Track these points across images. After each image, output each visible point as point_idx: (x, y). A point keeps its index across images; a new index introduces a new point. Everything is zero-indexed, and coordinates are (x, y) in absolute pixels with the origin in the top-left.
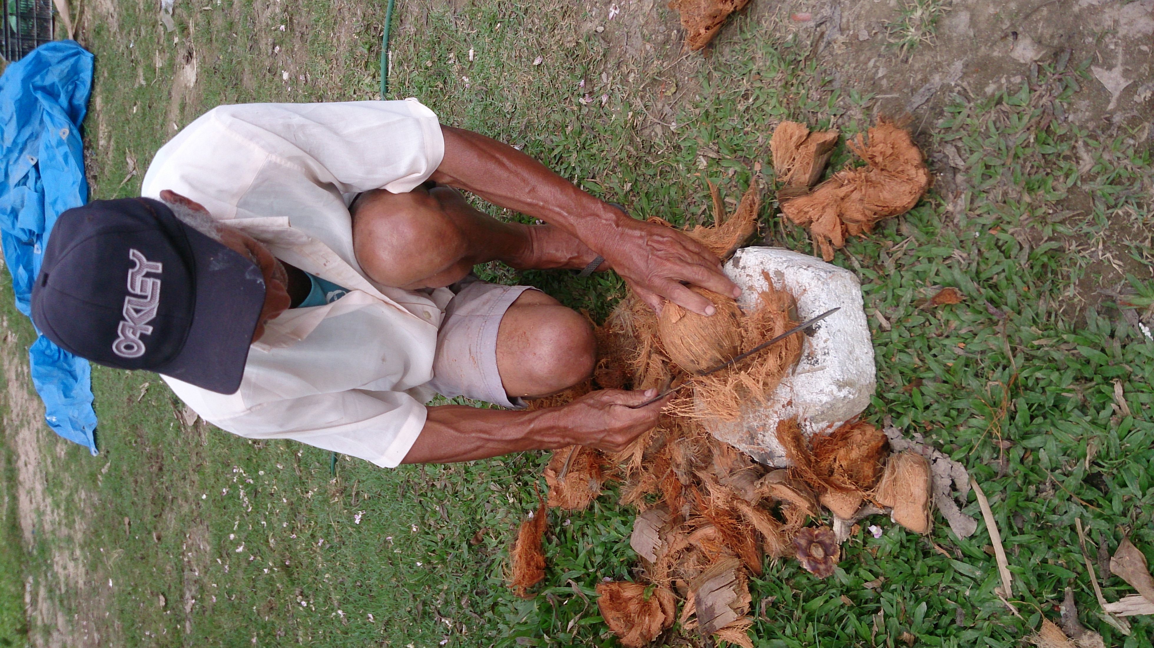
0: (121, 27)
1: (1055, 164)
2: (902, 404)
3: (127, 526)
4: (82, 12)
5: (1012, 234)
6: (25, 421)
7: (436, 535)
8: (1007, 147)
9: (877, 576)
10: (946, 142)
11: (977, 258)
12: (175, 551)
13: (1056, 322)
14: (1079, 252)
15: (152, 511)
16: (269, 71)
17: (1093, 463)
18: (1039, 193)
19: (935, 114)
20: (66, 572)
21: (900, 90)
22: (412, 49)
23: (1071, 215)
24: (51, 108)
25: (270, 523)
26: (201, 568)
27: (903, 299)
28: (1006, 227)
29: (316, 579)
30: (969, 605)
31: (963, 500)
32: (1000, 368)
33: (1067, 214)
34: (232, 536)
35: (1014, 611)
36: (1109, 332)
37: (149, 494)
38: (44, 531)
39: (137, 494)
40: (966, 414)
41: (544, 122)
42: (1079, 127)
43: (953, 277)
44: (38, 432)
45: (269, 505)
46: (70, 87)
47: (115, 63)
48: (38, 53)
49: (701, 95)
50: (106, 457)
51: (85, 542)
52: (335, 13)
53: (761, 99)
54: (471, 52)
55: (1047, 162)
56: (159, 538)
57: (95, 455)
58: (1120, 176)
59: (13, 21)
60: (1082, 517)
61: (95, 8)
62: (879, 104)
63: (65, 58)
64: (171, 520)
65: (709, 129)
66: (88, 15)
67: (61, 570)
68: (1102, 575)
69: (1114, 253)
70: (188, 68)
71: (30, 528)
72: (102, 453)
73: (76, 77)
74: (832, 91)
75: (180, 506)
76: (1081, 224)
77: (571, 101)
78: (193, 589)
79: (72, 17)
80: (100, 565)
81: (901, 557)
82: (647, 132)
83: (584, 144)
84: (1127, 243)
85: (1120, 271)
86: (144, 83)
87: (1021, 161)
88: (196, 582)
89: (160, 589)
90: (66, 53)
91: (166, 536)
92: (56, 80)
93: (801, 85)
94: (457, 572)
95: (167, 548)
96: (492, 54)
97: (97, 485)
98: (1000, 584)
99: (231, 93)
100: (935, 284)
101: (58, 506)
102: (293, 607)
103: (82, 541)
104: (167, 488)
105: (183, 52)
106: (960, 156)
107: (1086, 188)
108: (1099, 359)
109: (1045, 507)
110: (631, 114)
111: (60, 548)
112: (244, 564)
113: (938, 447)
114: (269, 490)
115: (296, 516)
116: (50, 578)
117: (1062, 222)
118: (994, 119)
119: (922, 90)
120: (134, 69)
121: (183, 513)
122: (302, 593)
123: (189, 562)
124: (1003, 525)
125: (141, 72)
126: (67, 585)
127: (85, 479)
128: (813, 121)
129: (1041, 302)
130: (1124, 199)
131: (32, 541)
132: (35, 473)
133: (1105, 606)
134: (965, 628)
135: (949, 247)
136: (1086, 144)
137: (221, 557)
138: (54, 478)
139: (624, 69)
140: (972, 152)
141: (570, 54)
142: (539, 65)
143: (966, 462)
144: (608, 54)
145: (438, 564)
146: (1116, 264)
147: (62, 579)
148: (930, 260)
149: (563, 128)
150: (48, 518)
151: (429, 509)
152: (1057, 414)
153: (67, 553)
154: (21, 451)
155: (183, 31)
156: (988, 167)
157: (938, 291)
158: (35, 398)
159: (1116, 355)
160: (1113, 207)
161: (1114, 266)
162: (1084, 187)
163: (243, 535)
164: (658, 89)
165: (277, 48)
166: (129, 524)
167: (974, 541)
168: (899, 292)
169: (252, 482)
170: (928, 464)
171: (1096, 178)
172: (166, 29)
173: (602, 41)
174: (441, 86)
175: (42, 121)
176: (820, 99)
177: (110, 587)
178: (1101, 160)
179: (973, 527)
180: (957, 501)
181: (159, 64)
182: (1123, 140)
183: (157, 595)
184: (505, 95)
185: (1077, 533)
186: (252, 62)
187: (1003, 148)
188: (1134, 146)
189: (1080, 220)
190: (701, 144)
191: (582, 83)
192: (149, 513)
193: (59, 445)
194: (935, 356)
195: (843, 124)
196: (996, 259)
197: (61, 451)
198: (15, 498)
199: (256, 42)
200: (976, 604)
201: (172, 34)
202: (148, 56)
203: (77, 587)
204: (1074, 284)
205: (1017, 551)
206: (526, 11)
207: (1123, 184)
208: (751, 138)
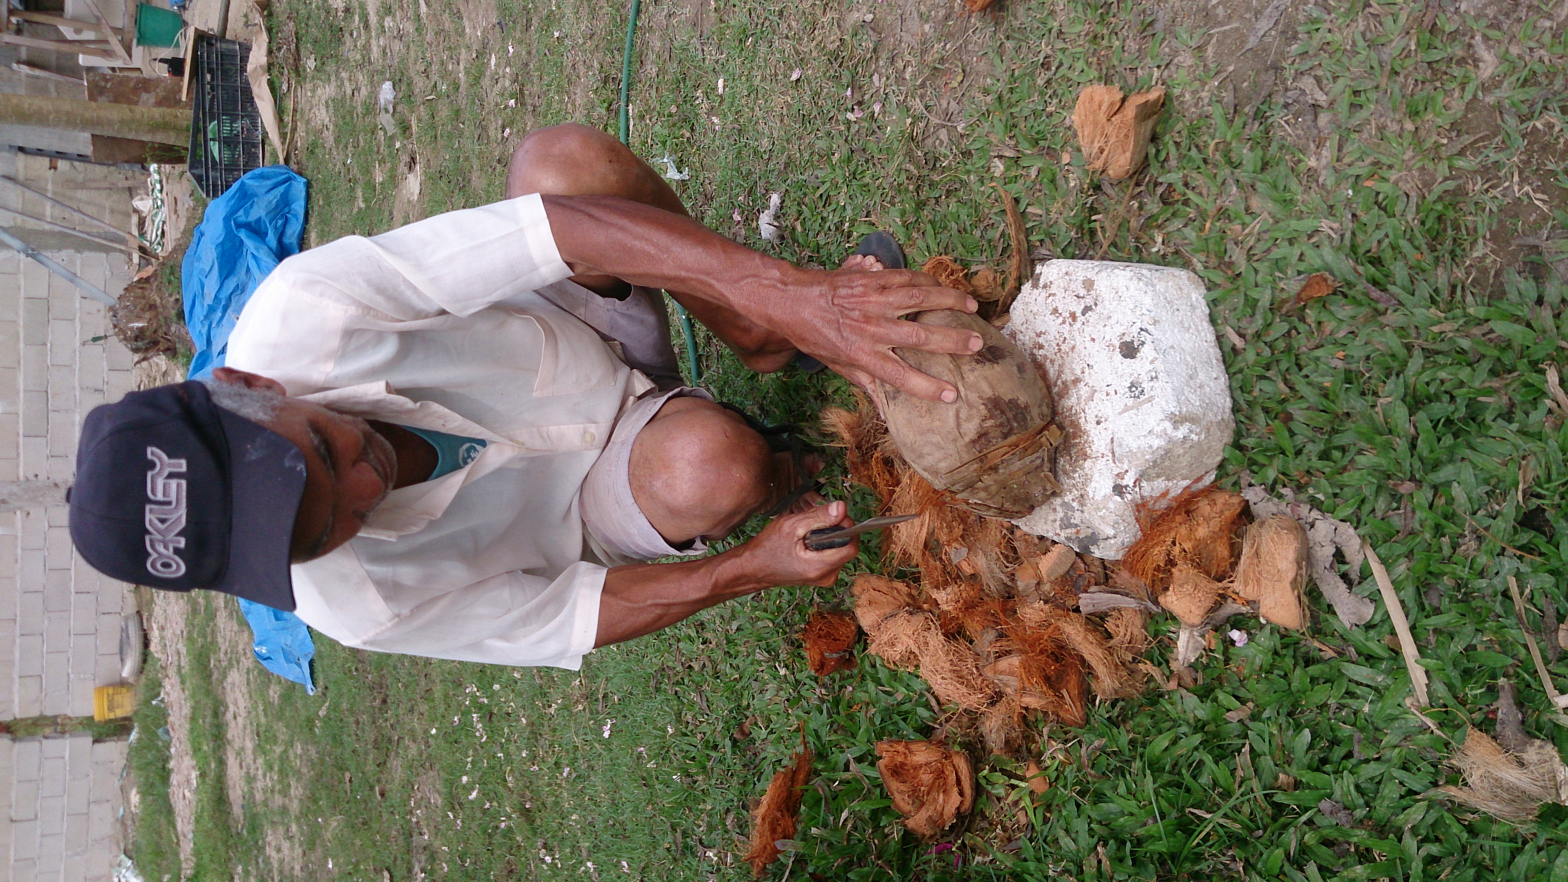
0: (337, 140)
1: (1446, 73)
2: (1265, 451)
3: (348, 784)
4: (294, 130)
5: (1396, 183)
6: (234, 661)
7: (694, 735)
8: (1380, 63)
9: (1243, 701)
10: (1302, 73)
11: (1351, 225)
12: (401, 810)
13: (1463, 296)
14: (1487, 191)
15: (375, 759)
16: (499, 161)
17: (1529, 494)
18: (1427, 118)
19: (1287, 39)
20: (281, 855)
21: (1241, 17)
22: (653, 93)
23: (1472, 139)
24: (257, 249)
25: (507, 755)
26: (432, 828)
27: (1260, 304)
28: (1386, 173)
29: (561, 824)
30: (1371, 727)
31: (1354, 576)
32: (1394, 377)
33: (1467, 139)
34: (465, 779)
35: (1433, 727)
36: (1535, 296)
37: (370, 735)
38: (254, 803)
39: (358, 740)
40: (1353, 450)
41: (806, 156)
42: (1474, 17)
43: (1323, 261)
44: (248, 673)
45: (506, 730)
46: (280, 222)
47: (330, 187)
48: (243, 183)
49: (992, 76)
50: (324, 694)
51: (301, 813)
52: (569, 70)
53: (1066, 66)
54: (721, 83)
55: (1434, 72)
56: (382, 795)
57: (311, 693)
58: (1535, 73)
59: (215, 147)
60: (1518, 575)
61: (308, 122)
62: (1214, 40)
63: (275, 187)
64: (397, 768)
65: (1004, 119)
66: (301, 132)
67: (274, 854)
68: (1550, 655)
69: (1535, 185)
70: (411, 177)
71: (240, 801)
72: (320, 689)
73: (286, 210)
74: (1154, 35)
75: (407, 748)
76: (1486, 152)
77: (837, 120)
78: (423, 858)
79: (283, 136)
80: (318, 842)
81: (1276, 672)
82: (929, 141)
83: (854, 174)
84: (1551, 166)
85: (1545, 208)
86: (362, 205)
87: (1401, 78)
88: (425, 848)
89: (384, 862)
90: (274, 181)
91: (391, 790)
92: (263, 213)
93: (1114, 36)
94: (721, 783)
95: (392, 806)
96: (743, 78)
97: (314, 735)
98: (1411, 693)
99: (458, 197)
100: (1299, 273)
101: (271, 768)
102: (536, 866)
103: (297, 813)
104: (392, 725)
105: (406, 158)
106: (1321, 89)
107: (1490, 99)
108: (1524, 338)
109: (1467, 569)
110: (909, 121)
111: (273, 823)
112: (479, 814)
113: (1315, 504)
114: (505, 709)
115: (537, 740)
116: (261, 865)
117: (1461, 153)
118: (1362, 29)
119: (1269, 10)
120: (353, 189)
121: (410, 756)
122: (545, 846)
123: (417, 823)
124: (1411, 604)
125: (359, 193)
126: (281, 872)
127: (301, 726)
128: (1131, 80)
129: (1440, 270)
130: (1540, 104)
131: (242, 818)
132: (245, 728)
133: (1556, 699)
134: (1367, 761)
135: (1315, 218)
136: (1486, 38)
137: (453, 809)
138: (266, 731)
139: (900, 64)
140: (1335, 78)
141: (834, 57)
142: (798, 80)
143: (1357, 522)
144: (880, 48)
145: (697, 774)
146: (1539, 200)
147: (276, 865)
148: (1291, 242)
149: (829, 158)
150: (259, 785)
151: (685, 701)
152: (1473, 428)
153: (281, 829)
154: (229, 700)
155: (404, 132)
156: (1356, 93)
157: (1304, 283)
158: (245, 628)
159: (1548, 329)
160: (1529, 119)
161: (1536, 202)
162: (1487, 100)
163: (478, 774)
164: (940, 82)
165: (508, 130)
166: (350, 781)
167: (1372, 633)
168: (1254, 294)
169: (486, 701)
170: (1302, 529)
171: (1501, 82)
172: (385, 133)
173: (871, 32)
174: (688, 135)
175: (248, 270)
176: (1139, 50)
177: (329, 871)
178: (1508, 56)
179: (1368, 611)
180: (1345, 577)
181: (379, 179)
182: (1535, 22)
183: (382, 871)
184: (760, 130)
185: (1511, 599)
186: (480, 155)
187: (1375, 65)
188: (1551, 28)
189: (1485, 147)
190: (995, 141)
191: (849, 93)
192: (371, 762)
193: (272, 687)
194: (1307, 376)
195: (1170, 76)
196: (1376, 222)
197: (274, 693)
198: (222, 763)
199: (485, 129)
200: (1382, 725)
201: (392, 138)
202: (367, 171)
203: (292, 875)
204: (1484, 237)
205: (1432, 639)
206: (781, 12)
207: (1540, 84)
208: (1055, 120)
